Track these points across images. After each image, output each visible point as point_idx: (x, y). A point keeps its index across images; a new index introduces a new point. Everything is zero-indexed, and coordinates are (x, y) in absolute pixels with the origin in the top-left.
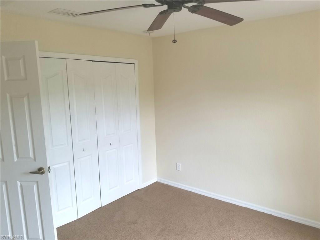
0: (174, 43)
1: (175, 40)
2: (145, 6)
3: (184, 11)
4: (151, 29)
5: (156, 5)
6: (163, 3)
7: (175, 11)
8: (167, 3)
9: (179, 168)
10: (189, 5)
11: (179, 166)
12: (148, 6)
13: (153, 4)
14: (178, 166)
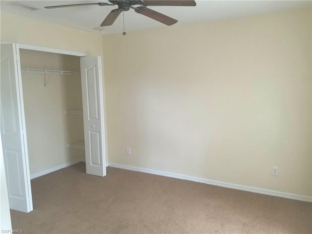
0: (124, 34)
1: (124, 33)
2: (100, 4)
3: (132, 11)
4: (103, 24)
5: (109, 4)
6: (114, 3)
7: (124, 10)
8: (118, 3)
9: (129, 152)
10: (136, 6)
11: (129, 150)
12: (102, 4)
13: (106, 3)
14: (127, 150)
